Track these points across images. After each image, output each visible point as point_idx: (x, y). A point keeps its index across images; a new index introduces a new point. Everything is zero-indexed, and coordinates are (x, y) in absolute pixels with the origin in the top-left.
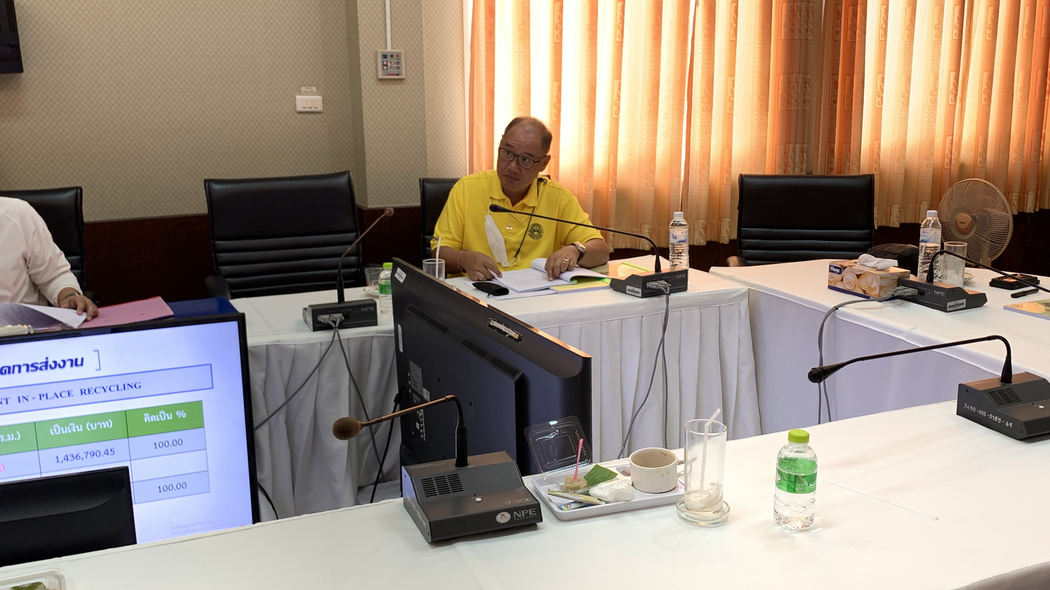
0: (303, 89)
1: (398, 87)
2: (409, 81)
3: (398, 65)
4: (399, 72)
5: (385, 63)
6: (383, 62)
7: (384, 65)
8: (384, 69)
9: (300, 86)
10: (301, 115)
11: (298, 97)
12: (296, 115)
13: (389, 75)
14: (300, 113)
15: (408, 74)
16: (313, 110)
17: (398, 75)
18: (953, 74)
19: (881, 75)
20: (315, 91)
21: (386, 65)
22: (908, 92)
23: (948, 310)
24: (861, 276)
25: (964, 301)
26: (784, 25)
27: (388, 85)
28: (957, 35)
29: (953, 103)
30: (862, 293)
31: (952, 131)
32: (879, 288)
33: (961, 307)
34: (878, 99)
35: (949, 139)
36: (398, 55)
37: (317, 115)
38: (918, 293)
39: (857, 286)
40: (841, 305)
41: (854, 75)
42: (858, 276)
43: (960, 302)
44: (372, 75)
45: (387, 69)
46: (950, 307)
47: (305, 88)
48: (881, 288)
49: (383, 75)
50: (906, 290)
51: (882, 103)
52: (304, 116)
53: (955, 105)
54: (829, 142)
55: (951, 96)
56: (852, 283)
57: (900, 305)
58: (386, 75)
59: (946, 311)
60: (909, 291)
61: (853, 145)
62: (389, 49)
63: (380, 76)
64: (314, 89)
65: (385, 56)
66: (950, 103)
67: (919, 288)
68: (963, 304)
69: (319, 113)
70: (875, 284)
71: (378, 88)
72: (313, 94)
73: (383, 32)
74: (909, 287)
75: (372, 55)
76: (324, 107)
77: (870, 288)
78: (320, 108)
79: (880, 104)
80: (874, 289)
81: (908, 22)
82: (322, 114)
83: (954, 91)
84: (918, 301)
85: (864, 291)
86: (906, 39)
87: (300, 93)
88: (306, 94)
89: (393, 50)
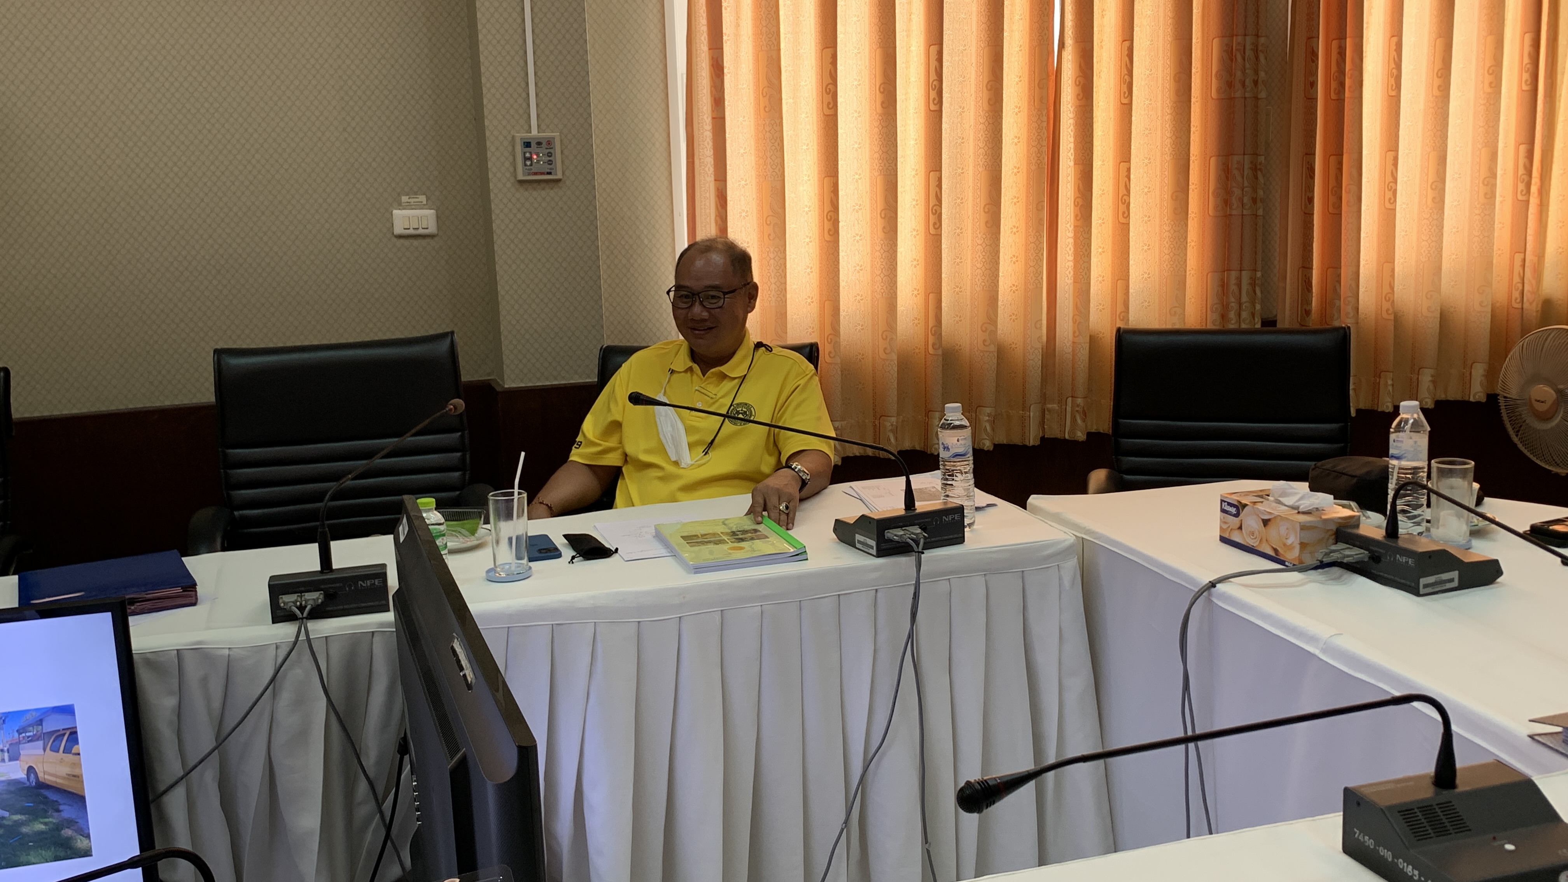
0: (405, 199)
1: (552, 193)
2: (568, 183)
3: (550, 158)
4: (551, 169)
5: (528, 155)
6: (525, 153)
7: (526, 159)
8: (526, 165)
9: (399, 195)
10: (402, 241)
11: (395, 212)
12: (395, 240)
13: (536, 174)
14: (400, 237)
15: (567, 173)
16: (421, 231)
17: (550, 173)
18: (1523, 149)
19: (1391, 154)
20: (425, 202)
21: (530, 159)
22: (1443, 180)
23: (1422, 591)
24: (1270, 523)
25: (1455, 574)
26: (1216, 75)
27: (535, 189)
28: (1528, 83)
29: (1524, 198)
30: (1272, 553)
31: (1523, 245)
32: (1298, 547)
33: (1449, 586)
34: (1389, 194)
35: (1519, 257)
36: (550, 142)
37: (428, 240)
38: (1369, 558)
39: (1264, 540)
40: (1222, 580)
41: (1342, 155)
42: (1266, 522)
43: (1445, 576)
44: (508, 175)
45: (531, 165)
46: (1425, 586)
47: (408, 197)
48: (1303, 545)
49: (524, 175)
50: (1347, 552)
51: (1395, 200)
52: (407, 242)
53: (1528, 201)
54: (1303, 267)
55: (1521, 186)
56: (1256, 533)
57: (1338, 579)
58: (529, 174)
59: (1417, 594)
60: (1353, 554)
61: (1345, 273)
62: (534, 132)
63: (521, 177)
64: (423, 199)
65: (527, 145)
66: (1520, 197)
67: (1371, 548)
68: (1452, 580)
69: (431, 236)
70: (1293, 540)
71: (518, 195)
72: (421, 207)
73: (524, 105)
74: (1354, 546)
75: (506, 143)
76: (439, 228)
77: (1285, 545)
78: (432, 229)
79: (1392, 201)
80: (1290, 548)
81: (1438, 65)
82: (436, 239)
83: (1526, 178)
84: (1371, 573)
85: (1276, 550)
86: (1436, 92)
87: (400, 206)
88: (409, 207)
89: (540, 134)
